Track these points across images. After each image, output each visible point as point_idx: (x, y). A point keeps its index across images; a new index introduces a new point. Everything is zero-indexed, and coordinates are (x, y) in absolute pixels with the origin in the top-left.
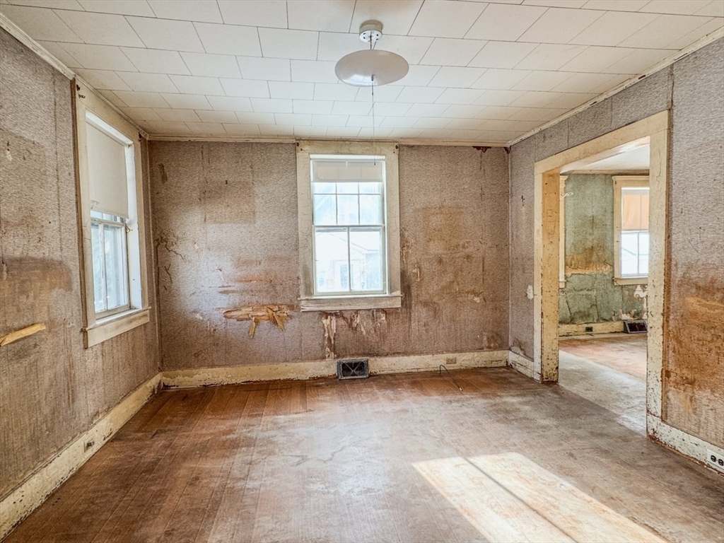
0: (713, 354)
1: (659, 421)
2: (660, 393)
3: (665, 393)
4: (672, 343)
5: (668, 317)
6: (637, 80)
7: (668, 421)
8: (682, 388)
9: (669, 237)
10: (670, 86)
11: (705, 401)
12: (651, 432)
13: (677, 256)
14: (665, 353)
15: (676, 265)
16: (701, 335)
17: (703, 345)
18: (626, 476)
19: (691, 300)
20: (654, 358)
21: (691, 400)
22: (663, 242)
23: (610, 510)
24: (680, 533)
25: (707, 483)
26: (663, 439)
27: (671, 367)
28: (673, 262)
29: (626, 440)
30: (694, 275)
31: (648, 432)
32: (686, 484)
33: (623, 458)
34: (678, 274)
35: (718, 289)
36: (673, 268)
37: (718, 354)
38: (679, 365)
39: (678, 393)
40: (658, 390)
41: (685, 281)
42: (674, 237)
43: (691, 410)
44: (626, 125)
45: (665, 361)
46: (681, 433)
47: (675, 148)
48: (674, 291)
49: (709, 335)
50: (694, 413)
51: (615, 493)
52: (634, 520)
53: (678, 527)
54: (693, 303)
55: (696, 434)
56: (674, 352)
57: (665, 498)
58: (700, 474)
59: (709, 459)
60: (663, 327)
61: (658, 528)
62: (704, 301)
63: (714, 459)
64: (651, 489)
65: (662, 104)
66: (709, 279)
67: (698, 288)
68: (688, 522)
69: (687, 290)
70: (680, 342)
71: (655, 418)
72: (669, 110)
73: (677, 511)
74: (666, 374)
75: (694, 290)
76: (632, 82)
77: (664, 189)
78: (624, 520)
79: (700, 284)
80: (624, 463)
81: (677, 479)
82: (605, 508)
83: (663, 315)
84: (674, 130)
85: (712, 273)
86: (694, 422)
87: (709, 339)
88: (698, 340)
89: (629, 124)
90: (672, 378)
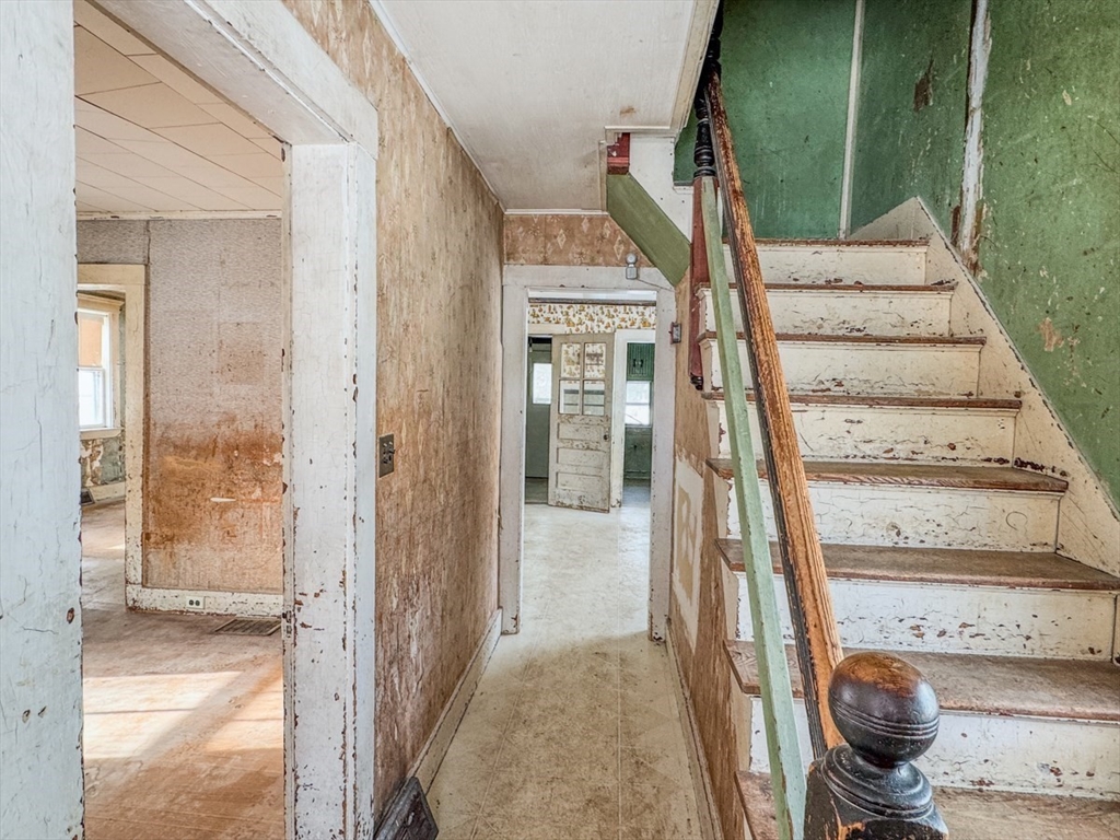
0: (190, 507)
1: (140, 587)
2: (140, 559)
3: (145, 556)
4: (152, 504)
5: (147, 478)
6: (108, 217)
7: (149, 585)
8: (162, 546)
9: (147, 395)
10: (147, 242)
11: (183, 553)
12: (130, 603)
13: (156, 416)
14: (145, 515)
15: (155, 425)
16: (179, 491)
17: (181, 500)
18: (116, 648)
19: (170, 459)
20: (133, 523)
21: (171, 556)
22: (142, 401)
23: (109, 679)
24: (175, 664)
25: (188, 625)
26: (144, 605)
27: (152, 528)
28: (152, 422)
29: (104, 621)
30: (172, 434)
31: (127, 604)
32: (171, 632)
33: (107, 636)
34: (156, 433)
35: (193, 448)
36: (152, 427)
37: (193, 506)
38: (159, 524)
39: (158, 552)
40: (138, 556)
41: (164, 440)
42: (152, 396)
43: (171, 566)
44: (97, 263)
45: (145, 523)
46: (162, 591)
47: (152, 306)
48: (153, 451)
49: (186, 490)
50: (174, 567)
51: (111, 665)
52: (134, 674)
53: (171, 662)
54: (171, 461)
55: (175, 587)
56: (154, 512)
57: (157, 648)
58: (181, 621)
59: (188, 605)
60: (142, 489)
61: (158, 669)
62: (181, 459)
63: (191, 603)
64: (143, 648)
65: (138, 256)
66: (185, 438)
67: (176, 447)
68: (179, 655)
69: (166, 450)
70: (159, 502)
71: (134, 586)
72: (146, 265)
73: (170, 652)
74: (146, 536)
75: (172, 449)
76: (103, 216)
77: (142, 346)
78: (124, 679)
79: (178, 443)
80: (110, 640)
81: (163, 632)
82: (104, 679)
83: (142, 476)
84: (151, 287)
85: (187, 433)
86: (173, 576)
87: (186, 494)
88: (177, 496)
89: (101, 263)
90: (152, 540)
